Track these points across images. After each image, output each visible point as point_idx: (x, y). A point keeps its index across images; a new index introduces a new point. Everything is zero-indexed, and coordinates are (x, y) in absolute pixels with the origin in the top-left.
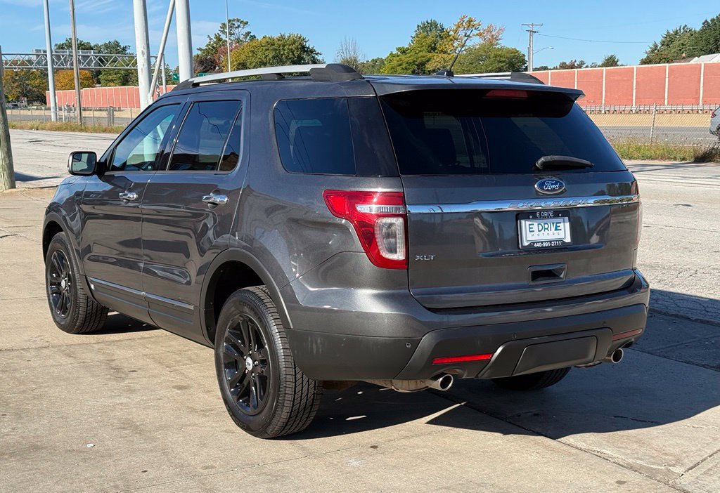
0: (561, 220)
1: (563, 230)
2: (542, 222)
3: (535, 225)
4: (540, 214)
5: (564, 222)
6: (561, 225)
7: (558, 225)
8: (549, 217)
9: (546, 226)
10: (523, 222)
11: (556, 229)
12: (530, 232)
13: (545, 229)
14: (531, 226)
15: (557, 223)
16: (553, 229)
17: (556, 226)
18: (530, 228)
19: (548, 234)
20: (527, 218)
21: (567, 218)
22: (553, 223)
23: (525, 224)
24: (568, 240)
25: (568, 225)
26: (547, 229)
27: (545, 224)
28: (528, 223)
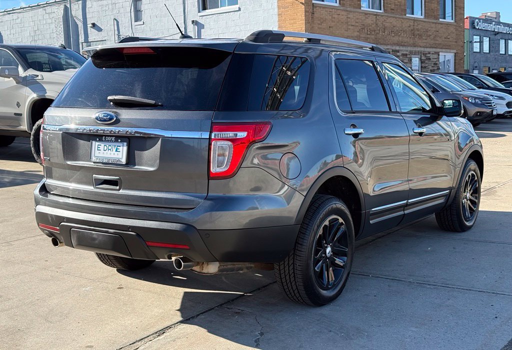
0: (121, 144)
1: (121, 152)
2: (108, 144)
3: (102, 145)
4: (105, 138)
5: (123, 146)
6: (121, 148)
7: (118, 148)
8: (111, 141)
9: (110, 148)
10: (94, 142)
11: (116, 151)
12: (98, 150)
13: (109, 149)
14: (99, 146)
15: (118, 146)
16: (114, 150)
17: (117, 149)
18: (98, 147)
19: (110, 154)
20: (96, 140)
21: (125, 144)
22: (115, 146)
23: (95, 144)
24: (124, 160)
25: (125, 148)
26: (110, 150)
27: (109, 146)
28: (97, 143)
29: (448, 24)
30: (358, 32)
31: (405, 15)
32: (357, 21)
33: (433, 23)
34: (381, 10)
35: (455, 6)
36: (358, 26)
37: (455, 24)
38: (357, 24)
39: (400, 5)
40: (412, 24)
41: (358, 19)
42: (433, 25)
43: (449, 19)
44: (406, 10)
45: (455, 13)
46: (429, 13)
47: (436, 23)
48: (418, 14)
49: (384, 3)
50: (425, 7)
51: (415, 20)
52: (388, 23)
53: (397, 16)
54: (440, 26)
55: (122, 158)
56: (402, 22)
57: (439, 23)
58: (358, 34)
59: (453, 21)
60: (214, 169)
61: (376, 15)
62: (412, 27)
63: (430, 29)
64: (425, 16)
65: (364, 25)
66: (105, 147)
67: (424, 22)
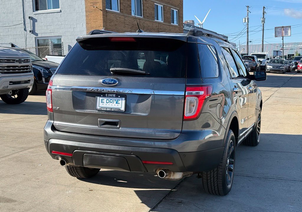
0: (120, 99)
1: (121, 104)
2: (109, 99)
3: (105, 100)
4: (108, 95)
5: (122, 100)
6: (120, 102)
7: (118, 101)
8: (113, 97)
9: (111, 101)
10: (98, 98)
11: (117, 103)
12: (102, 102)
13: (110, 102)
14: (102, 100)
16: (115, 103)
17: (117, 102)
18: (102, 101)
19: (112, 105)
20: (100, 96)
21: (124, 99)
22: (115, 100)
23: (99, 99)
24: (123, 109)
25: (124, 102)
26: (112, 102)
27: (110, 100)
28: (101, 98)
29: (175, 26)
30: (130, 28)
31: (154, 20)
32: (130, 22)
33: (168, 25)
34: (141, 16)
35: (179, 16)
36: (130, 25)
37: (179, 26)
38: (130, 24)
39: (152, 14)
40: (157, 25)
41: (130, 21)
42: (168, 27)
43: (175, 24)
44: (154, 17)
45: (179, 20)
46: (166, 19)
47: (169, 25)
48: (160, 20)
49: (143, 12)
50: (164, 16)
51: (159, 23)
52: (146, 24)
53: (150, 20)
54: (171, 27)
55: (121, 108)
56: (153, 24)
57: (171, 26)
58: (130, 29)
59: (177, 25)
60: (187, 114)
61: (140, 19)
62: (158, 27)
63: (166, 28)
64: (164, 21)
65: (133, 25)
66: (108, 101)
67: (164, 24)
